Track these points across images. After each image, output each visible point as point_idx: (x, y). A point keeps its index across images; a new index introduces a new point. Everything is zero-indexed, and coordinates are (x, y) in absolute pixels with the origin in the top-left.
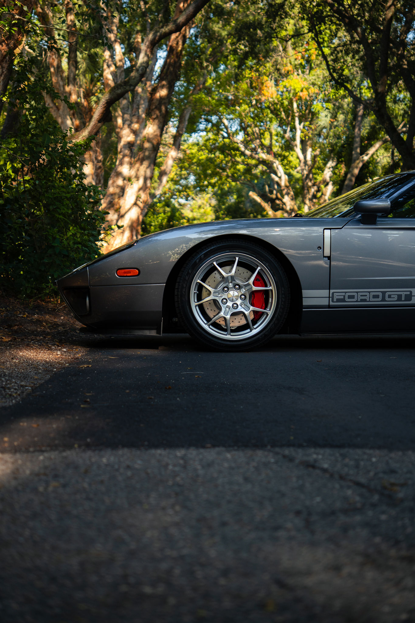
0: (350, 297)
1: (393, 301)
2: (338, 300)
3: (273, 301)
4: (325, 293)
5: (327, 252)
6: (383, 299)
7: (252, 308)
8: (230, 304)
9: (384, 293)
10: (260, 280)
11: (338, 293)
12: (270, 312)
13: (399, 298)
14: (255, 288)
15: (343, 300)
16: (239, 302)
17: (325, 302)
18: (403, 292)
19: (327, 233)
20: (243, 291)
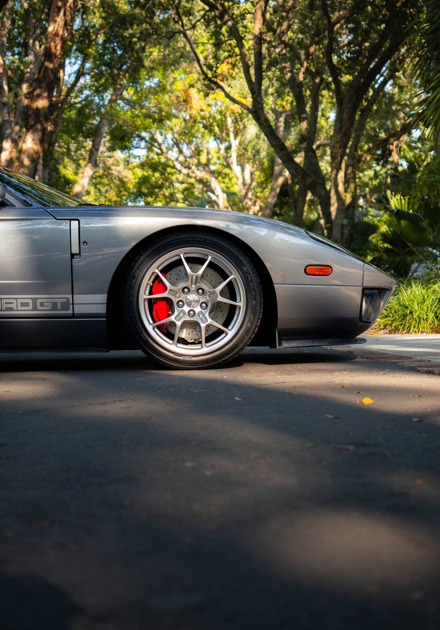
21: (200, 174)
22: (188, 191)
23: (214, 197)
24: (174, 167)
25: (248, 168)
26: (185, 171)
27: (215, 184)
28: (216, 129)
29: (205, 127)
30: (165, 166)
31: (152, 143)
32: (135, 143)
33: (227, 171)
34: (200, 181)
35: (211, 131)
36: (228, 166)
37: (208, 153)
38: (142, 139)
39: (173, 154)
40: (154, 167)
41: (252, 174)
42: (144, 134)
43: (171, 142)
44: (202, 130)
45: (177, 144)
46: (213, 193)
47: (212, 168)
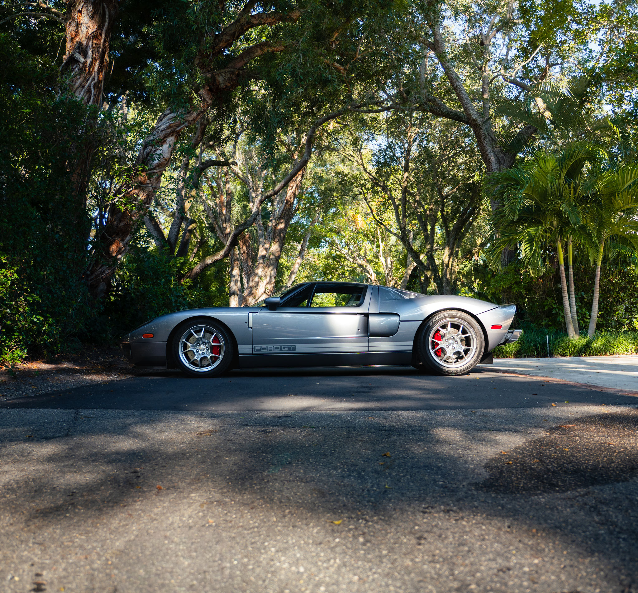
0: (263, 349)
1: (286, 351)
2: (257, 350)
3: (223, 351)
4: (250, 346)
5: (250, 325)
6: (281, 350)
7: (211, 355)
8: (200, 352)
9: (281, 347)
10: (216, 340)
11: (257, 347)
12: (221, 357)
13: (289, 349)
14: (213, 344)
15: (260, 350)
16: (205, 351)
17: (250, 351)
18: (292, 346)
19: (250, 315)
20: (207, 345)
21: (361, 262)
22: (353, 271)
23: (369, 276)
24: (345, 258)
25: (389, 259)
26: (351, 260)
27: (369, 267)
28: (371, 237)
29: (364, 235)
30: (340, 257)
31: (332, 244)
32: (322, 244)
33: (377, 260)
34: (360, 266)
35: (368, 238)
36: (377, 257)
37: (365, 250)
38: (326, 241)
39: (345, 251)
40: (334, 258)
41: (392, 262)
42: (327, 239)
43: (344, 244)
44: (363, 237)
45: (348, 245)
46: (369, 273)
47: (368, 258)
